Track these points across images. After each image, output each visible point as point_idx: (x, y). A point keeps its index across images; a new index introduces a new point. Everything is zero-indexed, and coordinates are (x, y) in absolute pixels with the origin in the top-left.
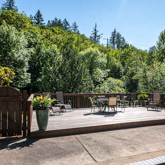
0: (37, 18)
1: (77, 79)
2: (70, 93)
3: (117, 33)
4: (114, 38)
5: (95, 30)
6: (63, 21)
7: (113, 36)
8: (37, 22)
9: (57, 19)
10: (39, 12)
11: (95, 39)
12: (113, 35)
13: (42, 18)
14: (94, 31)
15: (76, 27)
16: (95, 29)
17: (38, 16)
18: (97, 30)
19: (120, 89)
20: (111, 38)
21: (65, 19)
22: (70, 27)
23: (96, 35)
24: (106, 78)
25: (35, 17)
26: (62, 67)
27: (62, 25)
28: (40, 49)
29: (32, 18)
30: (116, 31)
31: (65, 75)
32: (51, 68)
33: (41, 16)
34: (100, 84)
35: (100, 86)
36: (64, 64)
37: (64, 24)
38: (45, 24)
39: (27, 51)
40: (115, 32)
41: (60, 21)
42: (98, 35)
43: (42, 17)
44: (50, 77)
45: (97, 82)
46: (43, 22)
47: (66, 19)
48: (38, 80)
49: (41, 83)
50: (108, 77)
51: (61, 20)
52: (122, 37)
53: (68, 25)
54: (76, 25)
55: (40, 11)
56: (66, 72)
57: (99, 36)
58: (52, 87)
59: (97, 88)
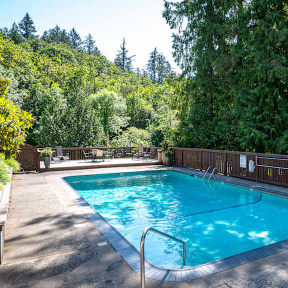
0: (25, 27)
1: (85, 131)
2: (77, 147)
3: (158, 54)
4: (153, 62)
5: (124, 49)
6: (70, 33)
7: (152, 59)
8: (24, 32)
9: (59, 27)
10: (27, 17)
11: (123, 63)
12: (152, 57)
13: (33, 28)
14: (122, 51)
15: (91, 43)
16: (122, 47)
17: (26, 24)
18: (126, 49)
19: (142, 142)
20: (150, 61)
21: (73, 30)
22: (82, 42)
23: (124, 57)
24: (127, 127)
25: (21, 25)
26: (65, 116)
27: (68, 38)
28: (35, 91)
29: (17, 28)
30: (157, 51)
31: (69, 126)
32: (52, 117)
33: (32, 23)
34: (118, 135)
35: (118, 139)
36: (68, 113)
37: (71, 37)
38: (38, 36)
39: (18, 94)
40: (155, 53)
41: (64, 33)
42: (128, 57)
43: (33, 25)
44: (50, 128)
45: (114, 134)
46: (35, 34)
47: (75, 30)
48: (34, 132)
49: (39, 135)
50: (128, 126)
51: (66, 32)
52: (167, 61)
53: (79, 38)
54: (92, 39)
55: (29, 15)
56: (70, 122)
57: (129, 59)
58: (53, 140)
59: (114, 140)
